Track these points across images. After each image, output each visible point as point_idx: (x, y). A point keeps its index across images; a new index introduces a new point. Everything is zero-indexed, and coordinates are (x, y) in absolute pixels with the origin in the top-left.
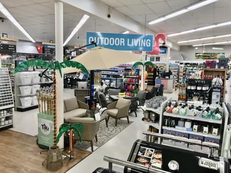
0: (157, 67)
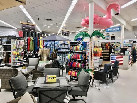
0: (113, 45)
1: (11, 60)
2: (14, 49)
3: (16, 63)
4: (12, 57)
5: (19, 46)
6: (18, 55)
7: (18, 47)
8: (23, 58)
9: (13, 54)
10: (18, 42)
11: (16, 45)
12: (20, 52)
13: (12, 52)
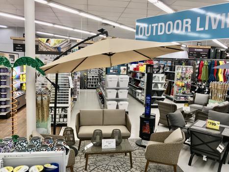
1: (173, 92)
2: (179, 78)
3: (179, 97)
4: (175, 89)
5: (185, 74)
6: (182, 86)
7: (183, 76)
8: (189, 91)
9: (176, 85)
10: (184, 69)
11: (182, 73)
12: (186, 82)
13: (175, 81)
